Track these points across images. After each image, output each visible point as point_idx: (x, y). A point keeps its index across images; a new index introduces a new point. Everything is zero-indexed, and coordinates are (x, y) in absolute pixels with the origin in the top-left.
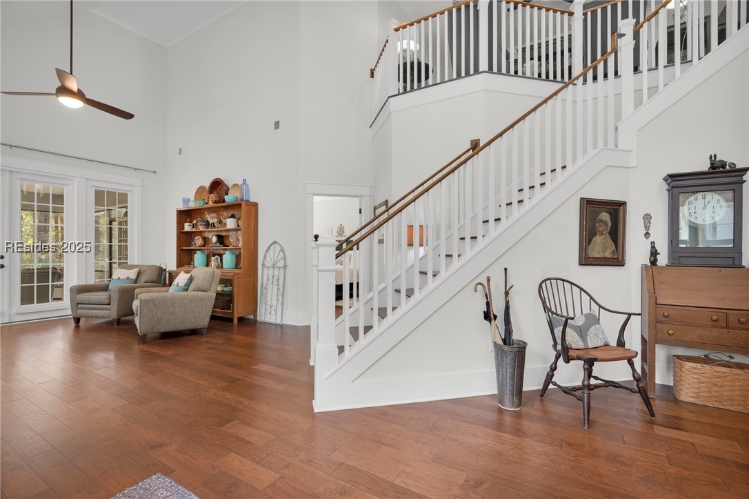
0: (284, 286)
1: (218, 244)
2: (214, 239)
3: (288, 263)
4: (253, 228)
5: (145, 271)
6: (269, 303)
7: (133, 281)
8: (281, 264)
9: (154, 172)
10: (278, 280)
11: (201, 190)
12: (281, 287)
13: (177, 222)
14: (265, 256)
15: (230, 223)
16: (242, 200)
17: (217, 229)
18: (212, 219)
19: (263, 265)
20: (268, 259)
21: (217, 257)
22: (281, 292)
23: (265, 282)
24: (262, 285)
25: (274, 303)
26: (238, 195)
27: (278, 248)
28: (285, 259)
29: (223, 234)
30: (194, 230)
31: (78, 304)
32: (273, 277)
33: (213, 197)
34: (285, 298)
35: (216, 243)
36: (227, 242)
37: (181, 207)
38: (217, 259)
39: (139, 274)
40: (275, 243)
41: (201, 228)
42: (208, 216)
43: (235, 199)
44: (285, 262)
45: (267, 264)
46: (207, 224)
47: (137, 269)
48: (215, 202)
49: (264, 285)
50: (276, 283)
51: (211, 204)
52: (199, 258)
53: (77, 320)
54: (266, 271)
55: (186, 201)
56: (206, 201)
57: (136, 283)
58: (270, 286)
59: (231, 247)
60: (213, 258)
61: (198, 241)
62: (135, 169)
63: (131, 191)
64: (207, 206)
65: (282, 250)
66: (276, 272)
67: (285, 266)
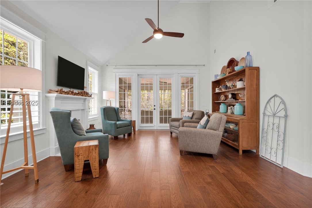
0: (284, 134)
1: (232, 99)
2: (230, 96)
3: (288, 114)
4: (255, 86)
5: (196, 113)
6: (269, 144)
7: (190, 118)
8: (282, 114)
9: (204, 65)
10: (278, 127)
11: (224, 69)
12: (281, 134)
13: (212, 88)
14: (266, 107)
15: (239, 85)
16: (247, 67)
17: (232, 89)
18: (229, 84)
19: (264, 114)
20: (269, 109)
21: (232, 107)
22: (281, 138)
23: (266, 127)
24: (263, 129)
25: (275, 146)
26: (244, 65)
27: (278, 100)
28: (285, 109)
29: (236, 92)
30: (220, 91)
31: (171, 126)
32: (273, 124)
33: (228, 70)
34: (287, 144)
35: (231, 98)
36: (237, 98)
37: (214, 80)
38: (231, 108)
39: (193, 115)
40: (275, 96)
41: (223, 90)
42: (227, 82)
43: (242, 67)
44: (286, 113)
45: (267, 113)
46: (227, 87)
47: (193, 112)
48: (230, 73)
49: (265, 130)
50: (276, 129)
51: (227, 75)
52: (222, 107)
53: (171, 133)
54: (266, 118)
55: (216, 76)
56: (225, 74)
57: (192, 119)
58: (270, 132)
59: (240, 101)
60: (229, 108)
61: (222, 97)
62: (196, 65)
63: (194, 76)
64: (225, 76)
65: (283, 102)
66: (277, 120)
67: (286, 116)
